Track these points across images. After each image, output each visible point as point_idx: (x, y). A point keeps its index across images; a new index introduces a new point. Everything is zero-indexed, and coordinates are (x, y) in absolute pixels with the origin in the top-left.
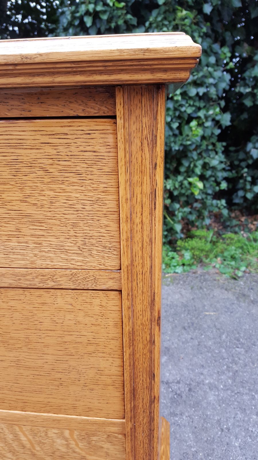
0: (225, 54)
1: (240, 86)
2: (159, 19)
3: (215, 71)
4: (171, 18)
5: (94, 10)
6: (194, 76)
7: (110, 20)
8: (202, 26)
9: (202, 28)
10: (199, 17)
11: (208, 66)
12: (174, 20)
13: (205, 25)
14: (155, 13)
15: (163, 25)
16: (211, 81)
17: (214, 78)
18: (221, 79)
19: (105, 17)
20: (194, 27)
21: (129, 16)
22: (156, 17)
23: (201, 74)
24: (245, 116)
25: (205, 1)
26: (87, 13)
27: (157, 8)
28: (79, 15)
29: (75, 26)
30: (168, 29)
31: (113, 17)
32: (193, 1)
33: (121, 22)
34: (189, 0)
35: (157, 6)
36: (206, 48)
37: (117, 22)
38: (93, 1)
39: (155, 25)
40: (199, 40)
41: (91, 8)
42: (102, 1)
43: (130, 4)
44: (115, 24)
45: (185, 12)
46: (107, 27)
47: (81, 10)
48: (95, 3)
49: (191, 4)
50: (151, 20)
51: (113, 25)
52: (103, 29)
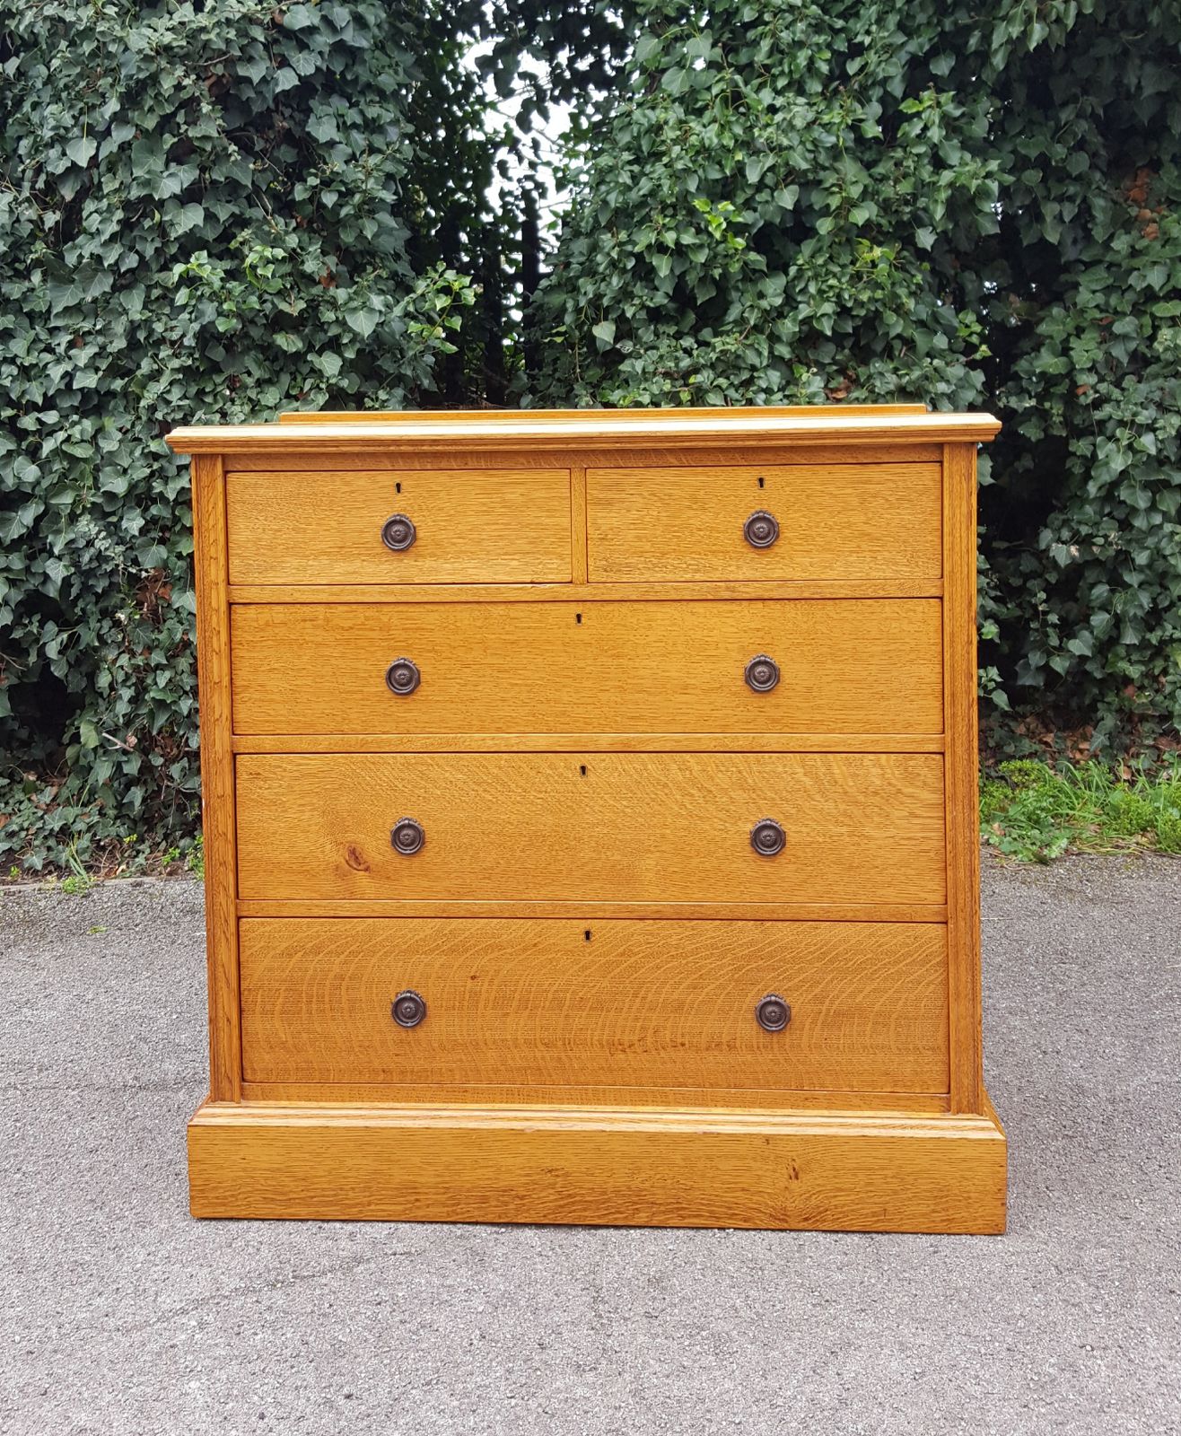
0: (967, 326)
1: (1008, 395)
2: (820, 261)
3: (947, 364)
4: (845, 259)
5: (677, 243)
6: (900, 377)
7: (706, 265)
8: (913, 272)
9: (913, 276)
10: (905, 253)
11: (930, 355)
12: (853, 263)
13: (920, 271)
14: (808, 247)
15: (828, 273)
16: (942, 387)
17: (948, 382)
18: (963, 383)
19: (701, 257)
20: (898, 275)
21: (753, 256)
22: (813, 257)
23: (916, 374)
24: (1027, 462)
25: (917, 221)
26: (661, 248)
27: (812, 238)
28: (637, 249)
29: (624, 271)
30: (839, 281)
31: (715, 256)
32: (890, 223)
33: (735, 268)
34: (883, 222)
35: (811, 232)
36: (924, 317)
37: (725, 267)
38: (673, 225)
39: (810, 273)
40: (910, 304)
41: (670, 238)
42: (691, 224)
43: (755, 231)
44: (720, 271)
45: (878, 251)
46: (702, 274)
47: (645, 238)
48: (676, 228)
49: (887, 228)
50: (800, 262)
51: (717, 273)
52: (692, 279)
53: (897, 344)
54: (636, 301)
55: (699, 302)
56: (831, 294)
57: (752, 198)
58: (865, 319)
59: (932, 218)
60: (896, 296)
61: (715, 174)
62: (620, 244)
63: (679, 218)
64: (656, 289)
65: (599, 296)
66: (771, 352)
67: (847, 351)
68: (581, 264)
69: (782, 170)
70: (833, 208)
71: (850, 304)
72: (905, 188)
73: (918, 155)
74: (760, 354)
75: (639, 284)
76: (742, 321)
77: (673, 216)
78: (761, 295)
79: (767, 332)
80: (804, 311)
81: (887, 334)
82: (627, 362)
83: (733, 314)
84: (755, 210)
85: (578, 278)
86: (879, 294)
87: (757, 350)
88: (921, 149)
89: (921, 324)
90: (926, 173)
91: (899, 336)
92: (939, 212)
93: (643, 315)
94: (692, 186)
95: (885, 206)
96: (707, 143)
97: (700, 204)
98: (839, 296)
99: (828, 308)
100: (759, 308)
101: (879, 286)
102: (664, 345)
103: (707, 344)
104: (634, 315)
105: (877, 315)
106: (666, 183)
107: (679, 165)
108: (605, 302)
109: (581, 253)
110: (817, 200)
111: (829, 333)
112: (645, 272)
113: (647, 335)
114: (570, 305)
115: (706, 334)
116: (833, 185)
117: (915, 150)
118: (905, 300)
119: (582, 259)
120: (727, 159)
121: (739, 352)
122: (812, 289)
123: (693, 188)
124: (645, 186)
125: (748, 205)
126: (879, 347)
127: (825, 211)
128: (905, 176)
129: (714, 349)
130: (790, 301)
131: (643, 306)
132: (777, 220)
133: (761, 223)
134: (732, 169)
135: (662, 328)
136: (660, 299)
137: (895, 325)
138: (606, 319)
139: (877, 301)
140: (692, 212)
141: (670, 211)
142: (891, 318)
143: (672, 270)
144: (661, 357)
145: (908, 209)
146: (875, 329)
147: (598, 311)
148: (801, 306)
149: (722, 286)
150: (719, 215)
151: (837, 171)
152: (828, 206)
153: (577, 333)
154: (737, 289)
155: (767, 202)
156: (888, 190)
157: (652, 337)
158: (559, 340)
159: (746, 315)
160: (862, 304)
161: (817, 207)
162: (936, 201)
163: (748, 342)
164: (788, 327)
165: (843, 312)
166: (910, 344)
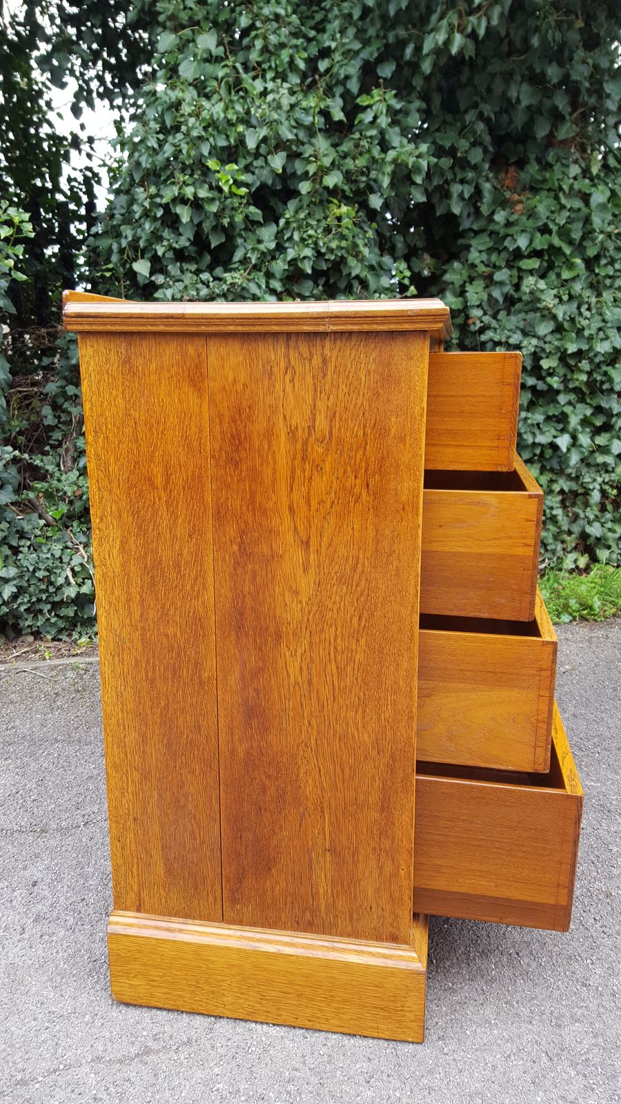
0: (401, 272)
2: (302, 216)
4: (319, 215)
5: (195, 195)
7: (217, 216)
8: (366, 229)
9: (366, 232)
10: (362, 213)
11: (378, 291)
12: (326, 218)
13: (370, 228)
14: (292, 205)
15: (308, 225)
19: (214, 208)
20: (357, 230)
21: (252, 209)
22: (297, 212)
25: (370, 189)
26: (182, 200)
27: (296, 198)
28: (164, 201)
29: (155, 219)
30: (316, 232)
31: (223, 209)
32: (351, 189)
33: (239, 218)
34: (346, 188)
35: (296, 193)
36: (374, 263)
37: (232, 217)
38: (190, 181)
39: (294, 225)
40: (366, 251)
41: (189, 192)
42: (205, 182)
43: (253, 189)
44: (229, 220)
45: (344, 209)
46: (214, 223)
47: (169, 193)
48: (193, 184)
49: (348, 193)
50: (287, 216)
51: (226, 222)
52: (207, 226)
53: (356, 284)
54: (165, 243)
55: (213, 246)
56: (310, 242)
57: (251, 163)
58: (334, 262)
59: (380, 187)
60: (355, 245)
61: (222, 142)
62: (152, 197)
63: (196, 176)
64: (180, 235)
65: (136, 239)
66: (267, 286)
67: (320, 288)
68: (122, 215)
69: (273, 141)
70: (311, 174)
71: (323, 250)
72: (361, 162)
73: (371, 137)
74: (259, 287)
75: (166, 230)
76: (245, 261)
77: (191, 175)
78: (260, 241)
79: (264, 270)
80: (291, 254)
81: (350, 274)
82: (160, 291)
83: (238, 255)
84: (253, 173)
85: (120, 226)
86: (344, 244)
87: (257, 283)
88: (374, 132)
89: (371, 268)
90: (376, 151)
91: (357, 277)
92: (386, 182)
93: (170, 255)
94: (205, 150)
95: (348, 176)
96: (215, 117)
97: (212, 164)
98: (316, 243)
99: (308, 252)
100: (258, 250)
101: (343, 237)
102: (188, 278)
103: (220, 279)
104: (164, 255)
105: (343, 260)
106: (185, 148)
107: (195, 133)
108: (142, 244)
109: (122, 207)
110: (299, 167)
111: (309, 271)
112: (171, 221)
113: (173, 269)
114: (115, 247)
115: (219, 271)
116: (310, 156)
117: (369, 134)
118: (362, 248)
119: (123, 211)
120: (231, 131)
121: (244, 285)
122: (296, 237)
123: (206, 153)
124: (168, 150)
125: (247, 169)
126: (342, 285)
127: (305, 176)
128: (361, 154)
129: (225, 282)
130: (280, 248)
131: (171, 248)
132: (270, 182)
133: (258, 184)
134: (235, 141)
135: (185, 266)
136: (183, 242)
137: (356, 268)
138: (143, 257)
139: (342, 248)
140: (206, 171)
141: (189, 171)
142: (352, 262)
143: (191, 220)
144: (186, 287)
145: (364, 179)
146: (340, 271)
147: (137, 251)
148: (289, 250)
149: (229, 233)
150: (226, 175)
151: (312, 144)
152: (307, 173)
153: (121, 269)
154: (241, 236)
155: (262, 167)
156: (350, 164)
157: (179, 272)
158: (108, 274)
159: (249, 255)
160: (331, 251)
161: (299, 173)
162: (384, 173)
163: (251, 277)
164: (279, 266)
165: (319, 255)
166: (364, 284)
